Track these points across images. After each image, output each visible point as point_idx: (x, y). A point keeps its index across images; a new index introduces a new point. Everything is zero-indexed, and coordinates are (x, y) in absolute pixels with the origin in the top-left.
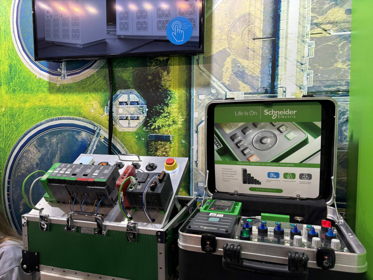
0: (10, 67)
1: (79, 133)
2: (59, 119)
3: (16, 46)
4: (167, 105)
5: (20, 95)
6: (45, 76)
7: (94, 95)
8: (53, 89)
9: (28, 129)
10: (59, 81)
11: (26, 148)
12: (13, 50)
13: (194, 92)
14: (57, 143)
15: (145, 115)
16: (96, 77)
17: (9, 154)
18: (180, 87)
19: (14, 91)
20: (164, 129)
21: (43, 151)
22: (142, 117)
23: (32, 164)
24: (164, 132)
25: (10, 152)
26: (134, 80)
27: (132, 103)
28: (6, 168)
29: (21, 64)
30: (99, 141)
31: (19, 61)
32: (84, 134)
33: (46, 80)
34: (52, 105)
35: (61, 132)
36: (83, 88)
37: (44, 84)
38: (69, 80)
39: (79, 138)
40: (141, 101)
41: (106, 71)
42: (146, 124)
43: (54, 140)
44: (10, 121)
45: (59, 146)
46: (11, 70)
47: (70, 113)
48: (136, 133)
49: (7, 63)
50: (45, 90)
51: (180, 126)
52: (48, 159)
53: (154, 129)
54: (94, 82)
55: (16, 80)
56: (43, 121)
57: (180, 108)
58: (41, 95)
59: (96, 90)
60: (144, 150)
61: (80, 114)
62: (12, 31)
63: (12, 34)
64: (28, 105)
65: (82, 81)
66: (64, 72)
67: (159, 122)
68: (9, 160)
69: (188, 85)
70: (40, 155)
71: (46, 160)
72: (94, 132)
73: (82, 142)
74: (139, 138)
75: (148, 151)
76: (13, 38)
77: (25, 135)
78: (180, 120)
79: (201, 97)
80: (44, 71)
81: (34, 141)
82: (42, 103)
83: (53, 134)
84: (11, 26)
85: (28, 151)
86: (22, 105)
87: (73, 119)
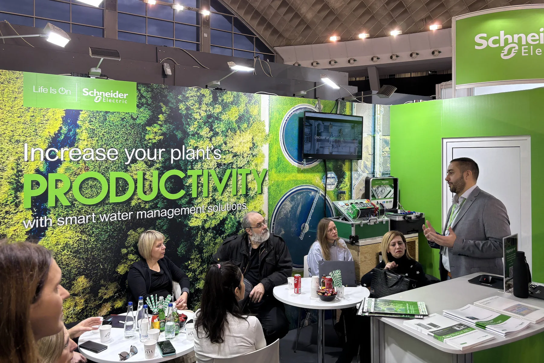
0: (278, 158)
1: (310, 192)
2: (302, 186)
3: (282, 148)
4: (344, 178)
5: (283, 174)
6: (296, 164)
7: (317, 174)
8: (300, 171)
9: (286, 192)
10: (302, 167)
11: (284, 202)
12: (280, 150)
13: (353, 173)
14: (300, 199)
15: (337, 182)
16: (319, 166)
17: (275, 207)
18: (348, 171)
19: (279, 172)
20: (343, 188)
21: (293, 203)
22: (336, 184)
23: (287, 211)
24: (343, 190)
25: (275, 206)
26: (333, 168)
27: (332, 178)
28: (273, 215)
29: (284, 158)
30: (319, 196)
31: (283, 156)
32: (313, 193)
33: (297, 166)
34: (298, 179)
35: (302, 193)
36: (313, 171)
37: (295, 168)
38: (307, 167)
39: (311, 195)
40: (336, 177)
41: (323, 163)
42: (337, 187)
43: (299, 197)
44: (276, 188)
45: (301, 200)
46: (278, 161)
47: (307, 183)
48: (334, 191)
49: (276, 157)
50: (296, 171)
51: (348, 187)
52: (296, 207)
53: (340, 189)
54: (318, 168)
55: (281, 166)
56: (294, 188)
57: (348, 179)
58: (293, 174)
59: (318, 172)
60: (336, 199)
61: (311, 183)
62: (280, 140)
63: (280, 141)
64: (286, 179)
65: (313, 167)
66: (305, 163)
67: (342, 185)
68: (274, 211)
69: (351, 170)
70: (292, 206)
71: (294, 208)
72: (317, 191)
73: (312, 197)
74: (335, 193)
75: (338, 198)
76: (280, 143)
77: (284, 195)
78: (349, 184)
79: (355, 175)
80: (296, 162)
81: (289, 199)
82: (294, 178)
83: (298, 194)
84: (280, 137)
85: (285, 204)
86: (284, 179)
87: (308, 186)
